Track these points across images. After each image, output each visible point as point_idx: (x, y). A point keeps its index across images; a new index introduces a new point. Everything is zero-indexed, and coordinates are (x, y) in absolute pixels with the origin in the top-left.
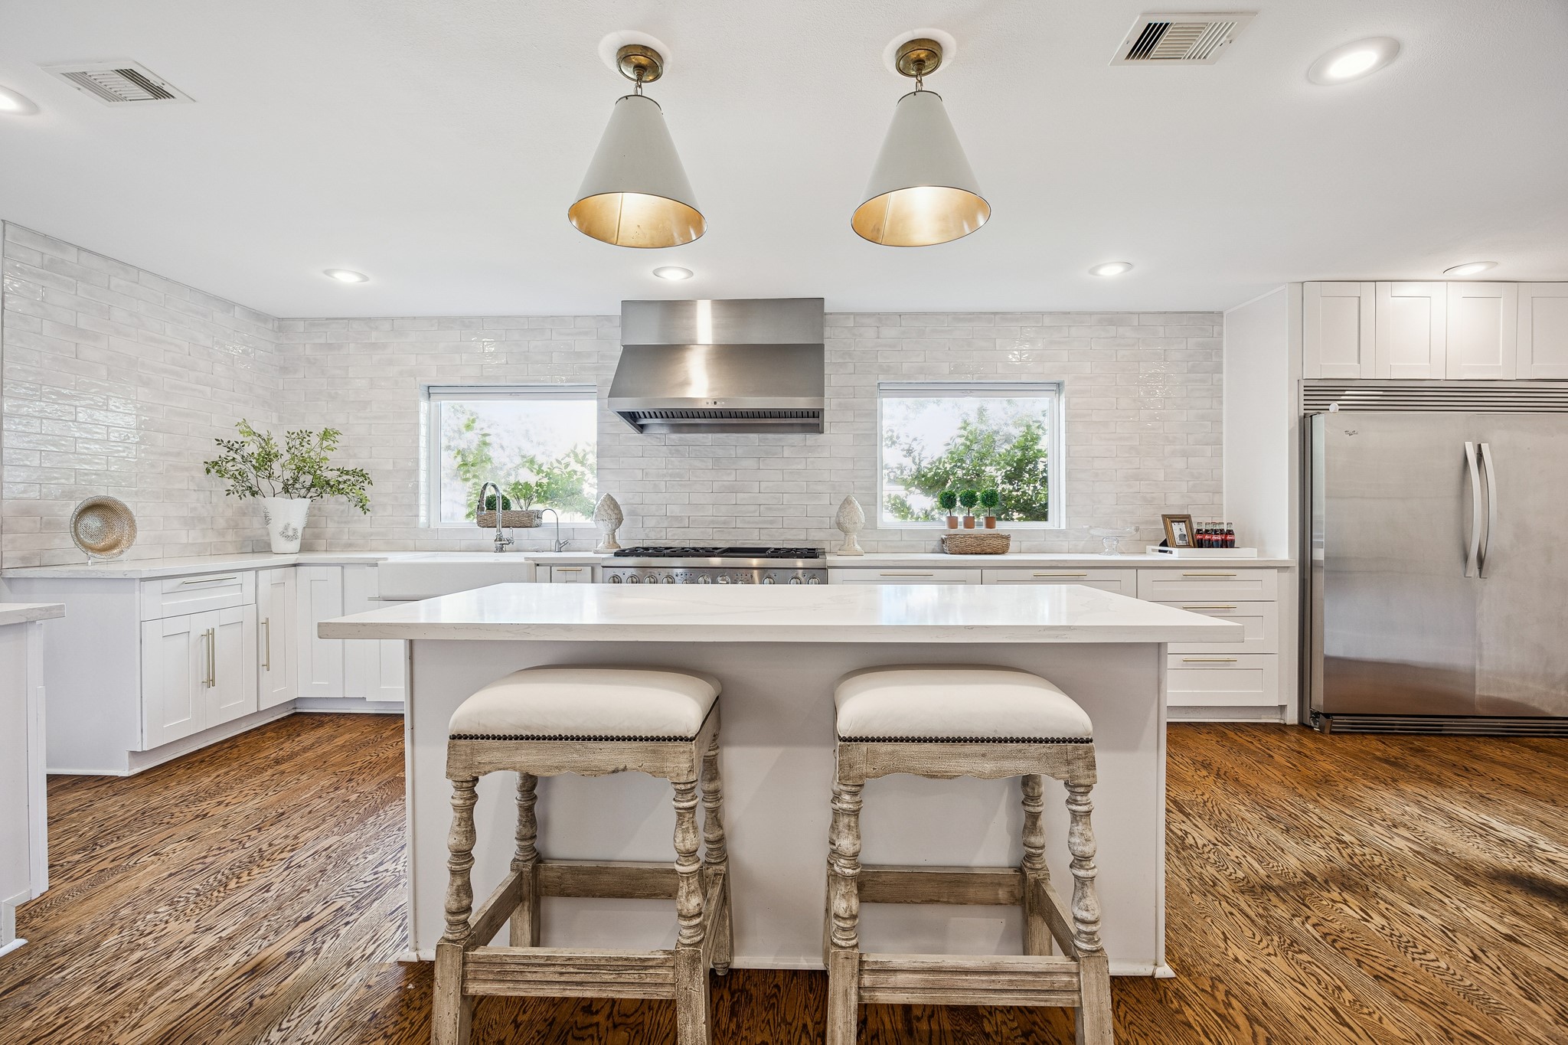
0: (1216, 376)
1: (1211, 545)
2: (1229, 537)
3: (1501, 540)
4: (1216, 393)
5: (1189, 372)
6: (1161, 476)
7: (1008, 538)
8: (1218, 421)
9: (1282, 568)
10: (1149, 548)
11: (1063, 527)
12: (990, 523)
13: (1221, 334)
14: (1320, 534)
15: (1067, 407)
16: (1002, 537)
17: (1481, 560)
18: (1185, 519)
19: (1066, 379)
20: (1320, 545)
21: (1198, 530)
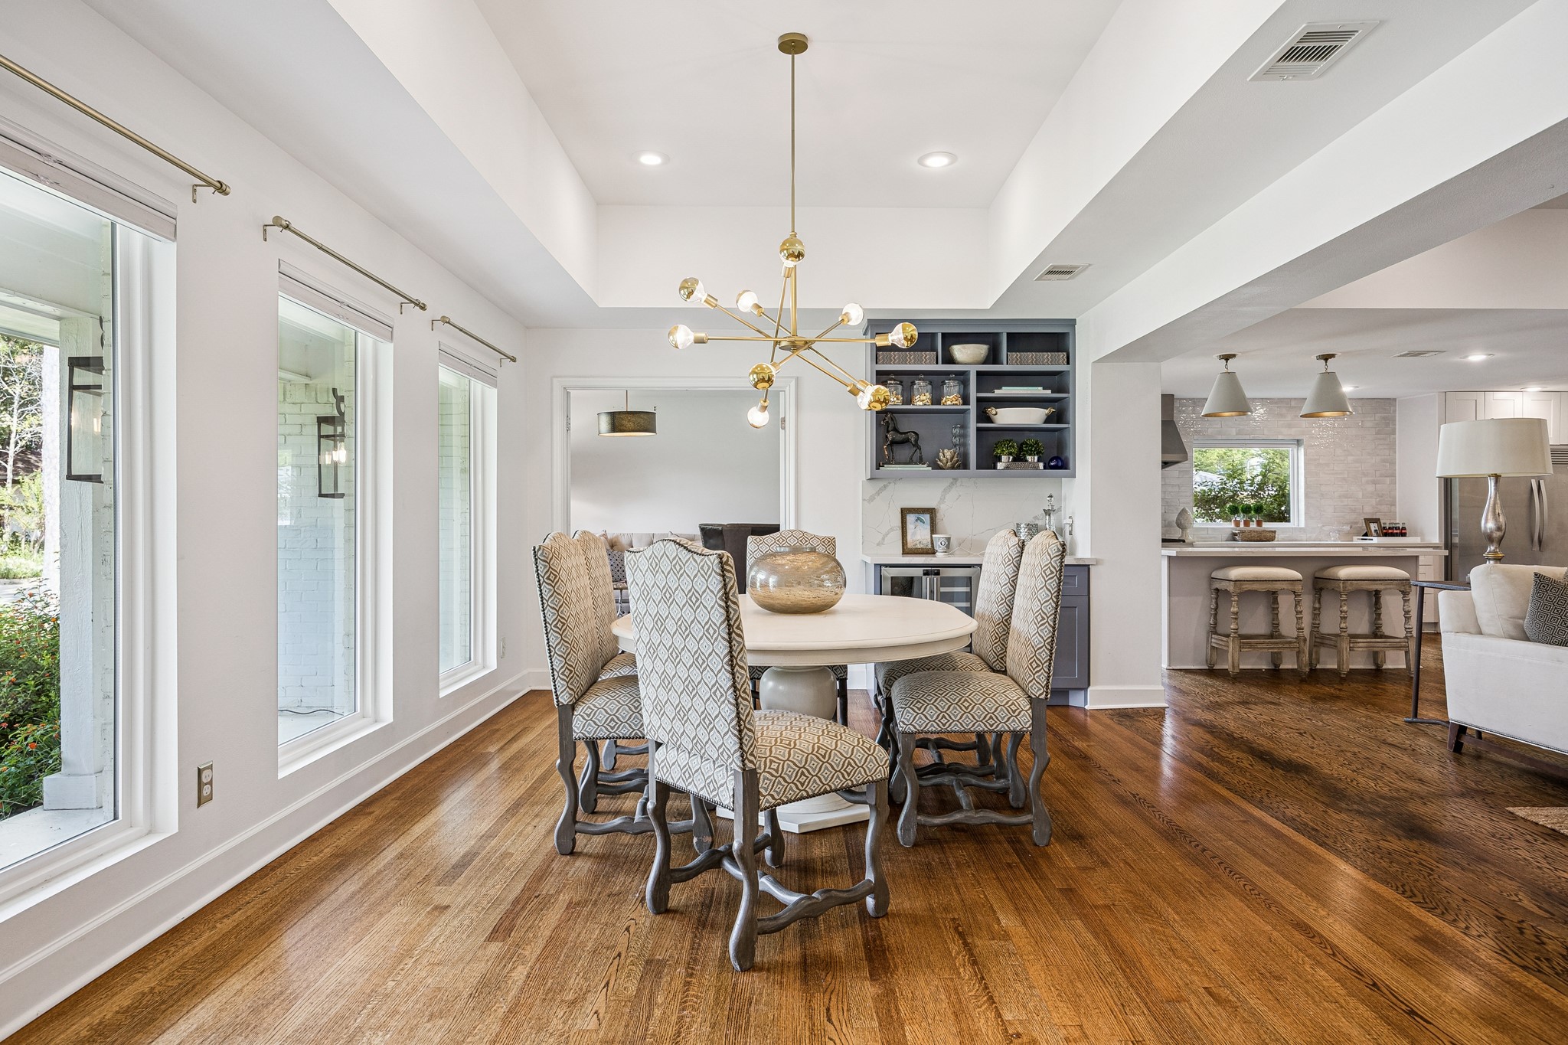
0: (1392, 436)
1: (1392, 535)
2: (1403, 531)
3: (1550, 532)
4: (1392, 447)
5: (1377, 434)
6: (1360, 495)
7: (1275, 532)
8: (1393, 463)
9: (1436, 547)
10: (1355, 538)
11: (1302, 525)
12: (1259, 524)
13: (1395, 411)
14: (1456, 531)
15: (1305, 454)
16: (1272, 532)
17: (1540, 542)
18: (1377, 521)
19: (1305, 438)
20: (1456, 535)
21: (1384, 528)
